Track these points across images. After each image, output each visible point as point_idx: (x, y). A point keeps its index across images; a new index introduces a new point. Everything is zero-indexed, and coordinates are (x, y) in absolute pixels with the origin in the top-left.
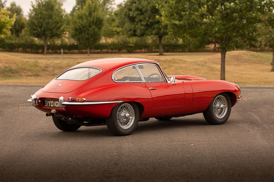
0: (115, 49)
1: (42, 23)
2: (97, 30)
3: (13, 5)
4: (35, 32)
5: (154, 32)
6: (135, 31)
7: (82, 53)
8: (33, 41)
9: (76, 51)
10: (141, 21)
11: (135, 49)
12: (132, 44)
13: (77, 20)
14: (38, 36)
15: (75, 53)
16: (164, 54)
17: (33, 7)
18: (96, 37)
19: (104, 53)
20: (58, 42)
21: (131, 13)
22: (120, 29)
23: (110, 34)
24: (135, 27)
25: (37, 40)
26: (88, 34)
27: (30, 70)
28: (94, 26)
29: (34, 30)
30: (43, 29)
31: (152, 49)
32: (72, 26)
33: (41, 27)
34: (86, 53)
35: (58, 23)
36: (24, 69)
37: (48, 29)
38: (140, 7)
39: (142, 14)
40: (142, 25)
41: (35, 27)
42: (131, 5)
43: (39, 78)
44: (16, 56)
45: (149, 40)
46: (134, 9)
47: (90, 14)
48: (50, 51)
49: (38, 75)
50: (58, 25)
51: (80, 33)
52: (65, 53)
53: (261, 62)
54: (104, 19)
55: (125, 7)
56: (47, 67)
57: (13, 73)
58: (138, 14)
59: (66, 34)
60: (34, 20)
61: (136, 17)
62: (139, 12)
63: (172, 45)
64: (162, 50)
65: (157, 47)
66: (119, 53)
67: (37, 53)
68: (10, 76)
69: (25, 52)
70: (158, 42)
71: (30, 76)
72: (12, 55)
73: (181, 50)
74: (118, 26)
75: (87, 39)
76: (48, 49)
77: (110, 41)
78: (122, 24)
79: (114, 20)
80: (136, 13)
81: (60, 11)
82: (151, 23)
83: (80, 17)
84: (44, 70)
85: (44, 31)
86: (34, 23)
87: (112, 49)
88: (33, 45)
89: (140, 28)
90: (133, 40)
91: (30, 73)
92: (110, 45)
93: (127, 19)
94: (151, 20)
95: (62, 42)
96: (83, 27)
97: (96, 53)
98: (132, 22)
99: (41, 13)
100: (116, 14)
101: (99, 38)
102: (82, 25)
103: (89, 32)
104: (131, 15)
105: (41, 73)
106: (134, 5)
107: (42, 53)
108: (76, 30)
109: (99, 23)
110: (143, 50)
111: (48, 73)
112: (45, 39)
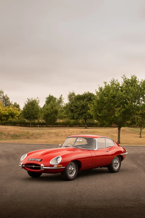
0: (64, 125)
1: (29, 112)
2: (55, 115)
3: (15, 103)
4: (26, 116)
5: (83, 117)
6: (74, 117)
7: (48, 127)
8: (25, 120)
9: (45, 126)
10: (76, 112)
11: (73, 125)
12: (72, 123)
13: (46, 111)
14: (27, 118)
15: (45, 127)
16: (87, 128)
17: (25, 104)
18: (55, 119)
19: (58, 127)
20: (36, 121)
21: (72, 108)
22: (66, 115)
23: (61, 118)
24: (74, 115)
25: (27, 121)
26: (51, 117)
27: (25, 136)
28: (54, 114)
29: (26, 115)
30: (30, 115)
31: (81, 126)
32: (43, 114)
33: (29, 114)
34: (50, 127)
35: (37, 112)
36: (23, 135)
37: (32, 115)
38: (76, 105)
39: (77, 108)
40: (77, 114)
41: (26, 114)
42: (72, 104)
43: (29, 139)
44: (17, 128)
45: (80, 121)
46: (73, 106)
47: (52, 108)
48: (33, 126)
49: (29, 138)
50: (37, 113)
51: (47, 117)
52: (39, 127)
53: (134, 133)
54: (59, 110)
55: (69, 105)
56: (33, 134)
57: (17, 137)
58: (75, 109)
59: (40, 118)
60: (26, 110)
61: (74, 110)
62: (76, 108)
63: (91, 123)
64: (86, 126)
65: (84, 124)
66: (66, 127)
67: (27, 126)
68: (16, 138)
69: (21, 126)
70: (84, 122)
71: (25, 138)
72: (15, 127)
73: (95, 126)
74: (65, 114)
75: (50, 120)
76: (31, 125)
77: (61, 121)
78: (67, 113)
79: (63, 111)
80: (74, 108)
81: (37, 107)
82: (81, 113)
83: (47, 110)
84: (32, 136)
85: (30, 116)
86: (25, 112)
87: (62, 125)
88: (24, 123)
89: (76, 115)
90: (73, 121)
91: (25, 137)
92: (61, 123)
93: (70, 111)
94: (81, 112)
95: (38, 121)
96: (48, 114)
97: (54, 127)
98: (72, 112)
99: (29, 107)
100: (64, 108)
101: (56, 120)
102: (48, 113)
103: (52, 117)
104: (72, 109)
105: (31, 137)
106: (73, 104)
107: (29, 126)
108: (45, 115)
109: (56, 112)
110: (77, 126)
111: (34, 137)
112: (30, 120)
